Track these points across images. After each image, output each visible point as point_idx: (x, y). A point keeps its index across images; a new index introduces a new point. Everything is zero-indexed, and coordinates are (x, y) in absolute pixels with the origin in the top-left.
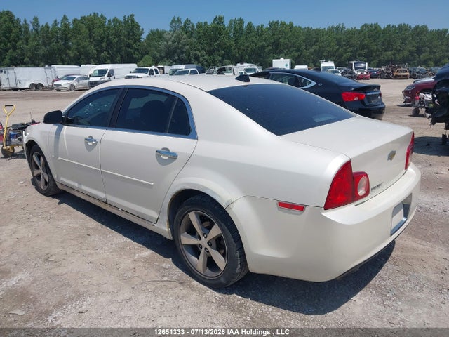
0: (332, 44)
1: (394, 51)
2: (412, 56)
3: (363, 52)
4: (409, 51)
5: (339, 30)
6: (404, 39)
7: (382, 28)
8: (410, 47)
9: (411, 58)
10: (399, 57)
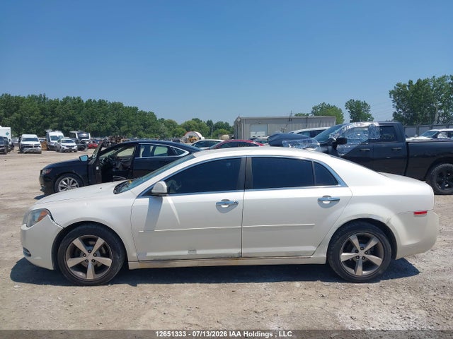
0: (36, 113)
1: (98, 123)
2: (114, 127)
3: (69, 123)
4: (111, 123)
5: (41, 100)
6: (106, 113)
7: (85, 102)
8: (112, 120)
9: (113, 130)
10: (103, 128)
